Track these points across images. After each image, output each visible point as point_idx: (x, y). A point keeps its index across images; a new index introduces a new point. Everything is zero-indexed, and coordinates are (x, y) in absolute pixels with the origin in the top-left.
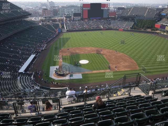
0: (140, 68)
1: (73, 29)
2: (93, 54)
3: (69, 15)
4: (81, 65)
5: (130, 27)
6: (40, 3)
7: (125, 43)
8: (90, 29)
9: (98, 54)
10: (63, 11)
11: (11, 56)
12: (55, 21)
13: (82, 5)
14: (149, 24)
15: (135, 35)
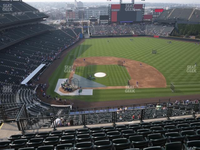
0: (168, 86)
1: (97, 34)
2: (114, 65)
3: (95, 18)
4: (95, 79)
5: (169, 34)
6: (66, 3)
7: (158, 54)
8: (119, 35)
9: (120, 65)
10: (90, 13)
11: (17, 64)
12: (77, 24)
13: (110, 6)
14: (194, 29)
15: (174, 43)
